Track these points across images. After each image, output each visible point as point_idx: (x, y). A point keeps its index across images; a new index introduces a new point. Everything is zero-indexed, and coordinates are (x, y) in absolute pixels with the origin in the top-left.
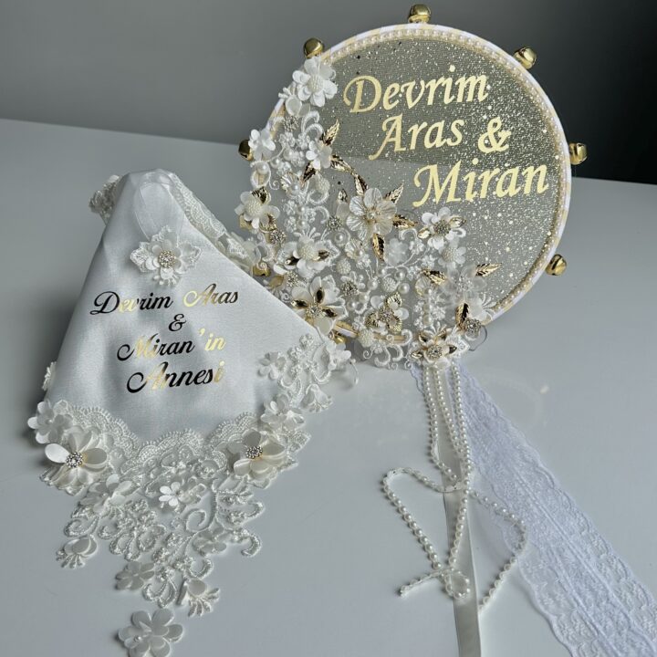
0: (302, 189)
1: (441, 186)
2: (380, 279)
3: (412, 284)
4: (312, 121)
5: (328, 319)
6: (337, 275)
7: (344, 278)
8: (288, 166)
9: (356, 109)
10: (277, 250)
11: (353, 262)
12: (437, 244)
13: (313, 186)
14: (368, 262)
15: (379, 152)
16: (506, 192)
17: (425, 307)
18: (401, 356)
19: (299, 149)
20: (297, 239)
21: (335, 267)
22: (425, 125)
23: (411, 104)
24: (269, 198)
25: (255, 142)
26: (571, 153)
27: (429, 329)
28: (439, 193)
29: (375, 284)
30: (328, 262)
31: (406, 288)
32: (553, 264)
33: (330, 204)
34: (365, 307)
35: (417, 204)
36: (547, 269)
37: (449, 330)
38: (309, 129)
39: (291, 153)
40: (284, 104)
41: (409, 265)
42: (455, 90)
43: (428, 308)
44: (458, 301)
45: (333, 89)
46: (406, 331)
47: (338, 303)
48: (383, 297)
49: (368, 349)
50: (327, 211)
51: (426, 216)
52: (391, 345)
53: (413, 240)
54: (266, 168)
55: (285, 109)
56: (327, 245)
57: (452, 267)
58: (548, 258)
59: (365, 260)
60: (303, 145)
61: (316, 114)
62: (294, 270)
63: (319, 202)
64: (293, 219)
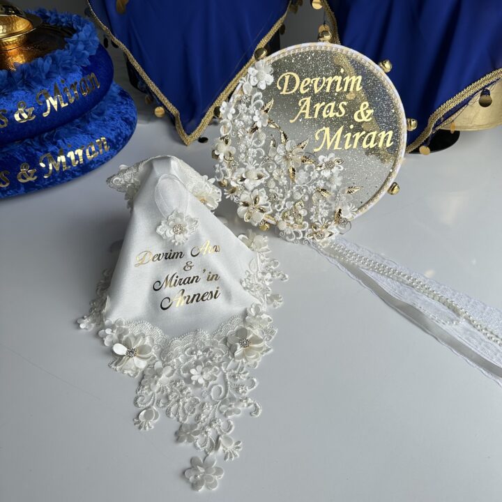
0: (250, 138)
1: (331, 140)
2: (292, 192)
3: (310, 196)
4: (257, 98)
5: (261, 213)
6: (267, 189)
7: (271, 190)
8: (242, 123)
9: (284, 92)
10: (233, 172)
11: (277, 182)
12: (326, 174)
13: (257, 136)
14: (286, 182)
15: (296, 118)
16: (368, 145)
17: (317, 209)
18: (301, 237)
19: (249, 114)
20: (245, 167)
21: (266, 184)
22: (324, 103)
23: (316, 91)
24: (230, 141)
25: (223, 109)
26: (407, 124)
27: (318, 222)
28: (329, 144)
29: (289, 195)
30: (262, 181)
31: (307, 198)
32: (392, 188)
33: (266, 147)
34: (282, 207)
35: (316, 150)
36: (388, 191)
37: (329, 223)
38: (256, 102)
39: (244, 117)
40: (242, 86)
41: (309, 185)
42: (343, 84)
43: (318, 210)
44: (336, 207)
45: (271, 79)
46: (305, 222)
47: (267, 205)
48: (293, 203)
49: (283, 231)
50: (263, 151)
51: (321, 158)
52: (295, 230)
53: (313, 171)
54: (229, 124)
55: (242, 90)
56: (262, 171)
57: (334, 187)
58: (389, 184)
59: (284, 181)
60: (251, 112)
61: (260, 94)
62: (242, 185)
63: (259, 146)
64: (243, 155)
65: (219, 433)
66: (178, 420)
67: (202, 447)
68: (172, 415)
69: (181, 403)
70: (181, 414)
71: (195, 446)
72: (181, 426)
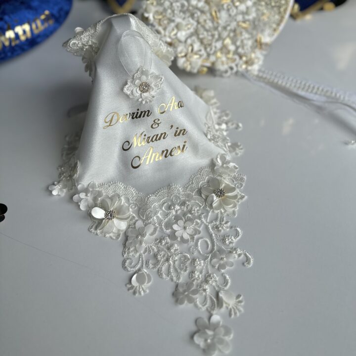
2: (219, 32)
6: (198, 36)
10: (165, 29)
11: (204, 27)
20: (174, 21)
29: (217, 36)
34: (214, 49)
47: (200, 50)
59: (209, 24)
62: (175, 38)
64: (169, 11)
65: (217, 289)
66: (172, 280)
67: (204, 306)
68: (164, 276)
69: (171, 262)
70: (173, 274)
71: (196, 306)
72: (177, 286)
